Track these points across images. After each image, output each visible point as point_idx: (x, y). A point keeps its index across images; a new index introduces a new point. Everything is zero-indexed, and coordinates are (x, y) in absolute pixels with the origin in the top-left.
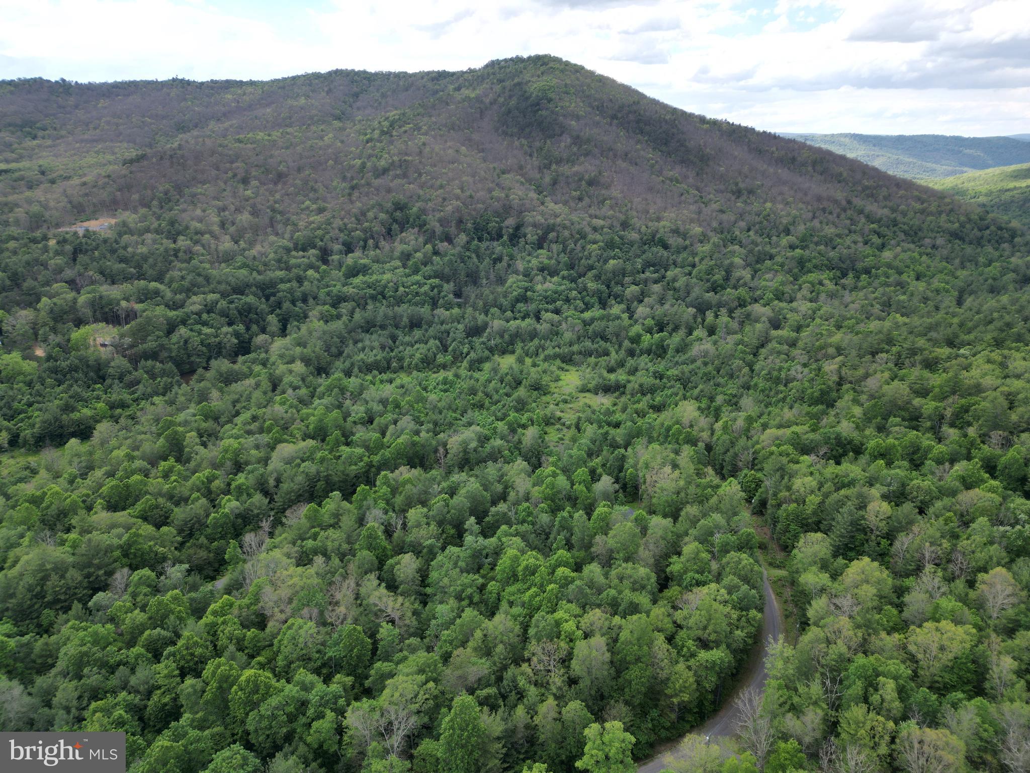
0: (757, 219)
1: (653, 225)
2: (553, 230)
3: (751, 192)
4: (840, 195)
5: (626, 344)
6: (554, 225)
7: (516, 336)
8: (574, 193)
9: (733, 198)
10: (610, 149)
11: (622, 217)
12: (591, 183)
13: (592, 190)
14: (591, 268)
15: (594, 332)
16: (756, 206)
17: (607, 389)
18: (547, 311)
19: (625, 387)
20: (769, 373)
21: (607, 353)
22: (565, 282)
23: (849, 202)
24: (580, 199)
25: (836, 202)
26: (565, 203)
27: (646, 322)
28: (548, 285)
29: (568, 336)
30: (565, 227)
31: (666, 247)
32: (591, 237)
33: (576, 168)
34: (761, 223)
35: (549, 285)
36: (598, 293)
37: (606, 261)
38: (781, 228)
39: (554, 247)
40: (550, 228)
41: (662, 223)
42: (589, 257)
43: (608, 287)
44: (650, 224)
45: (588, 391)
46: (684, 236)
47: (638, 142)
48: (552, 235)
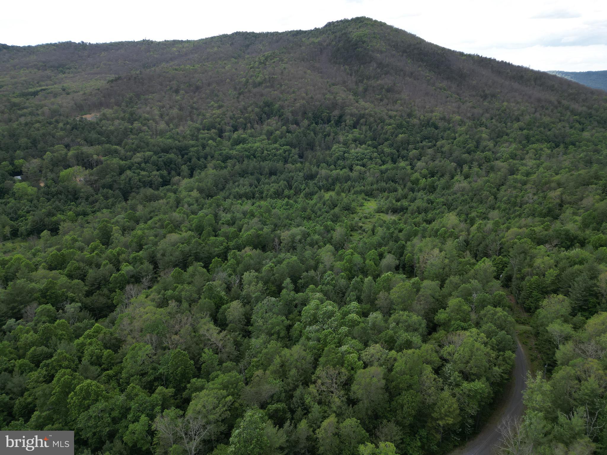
0: (498, 113)
1: (429, 115)
2: (363, 117)
3: (493, 96)
4: (553, 98)
5: (409, 184)
6: (364, 114)
7: (337, 180)
8: (377, 96)
9: (481, 100)
10: (402, 70)
11: (408, 111)
12: (388, 90)
13: (389, 95)
14: (387, 140)
15: (388, 177)
16: (497, 104)
17: (395, 211)
18: (357, 165)
19: (407, 209)
20: (508, 199)
21: (396, 190)
22: (369, 148)
23: (559, 103)
24: (381, 100)
25: (550, 102)
26: (372, 102)
27: (423, 171)
28: (358, 150)
29: (370, 179)
30: (371, 115)
31: (436, 128)
32: (387, 121)
33: (379, 82)
34: (500, 115)
35: (360, 150)
36: (391, 155)
37: (396, 136)
38: (514, 117)
39: (364, 128)
40: (362, 116)
41: (434, 114)
42: (386, 133)
43: (398, 151)
44: (426, 114)
45: (382, 212)
46: (449, 121)
47: (420, 66)
48: (362, 121)
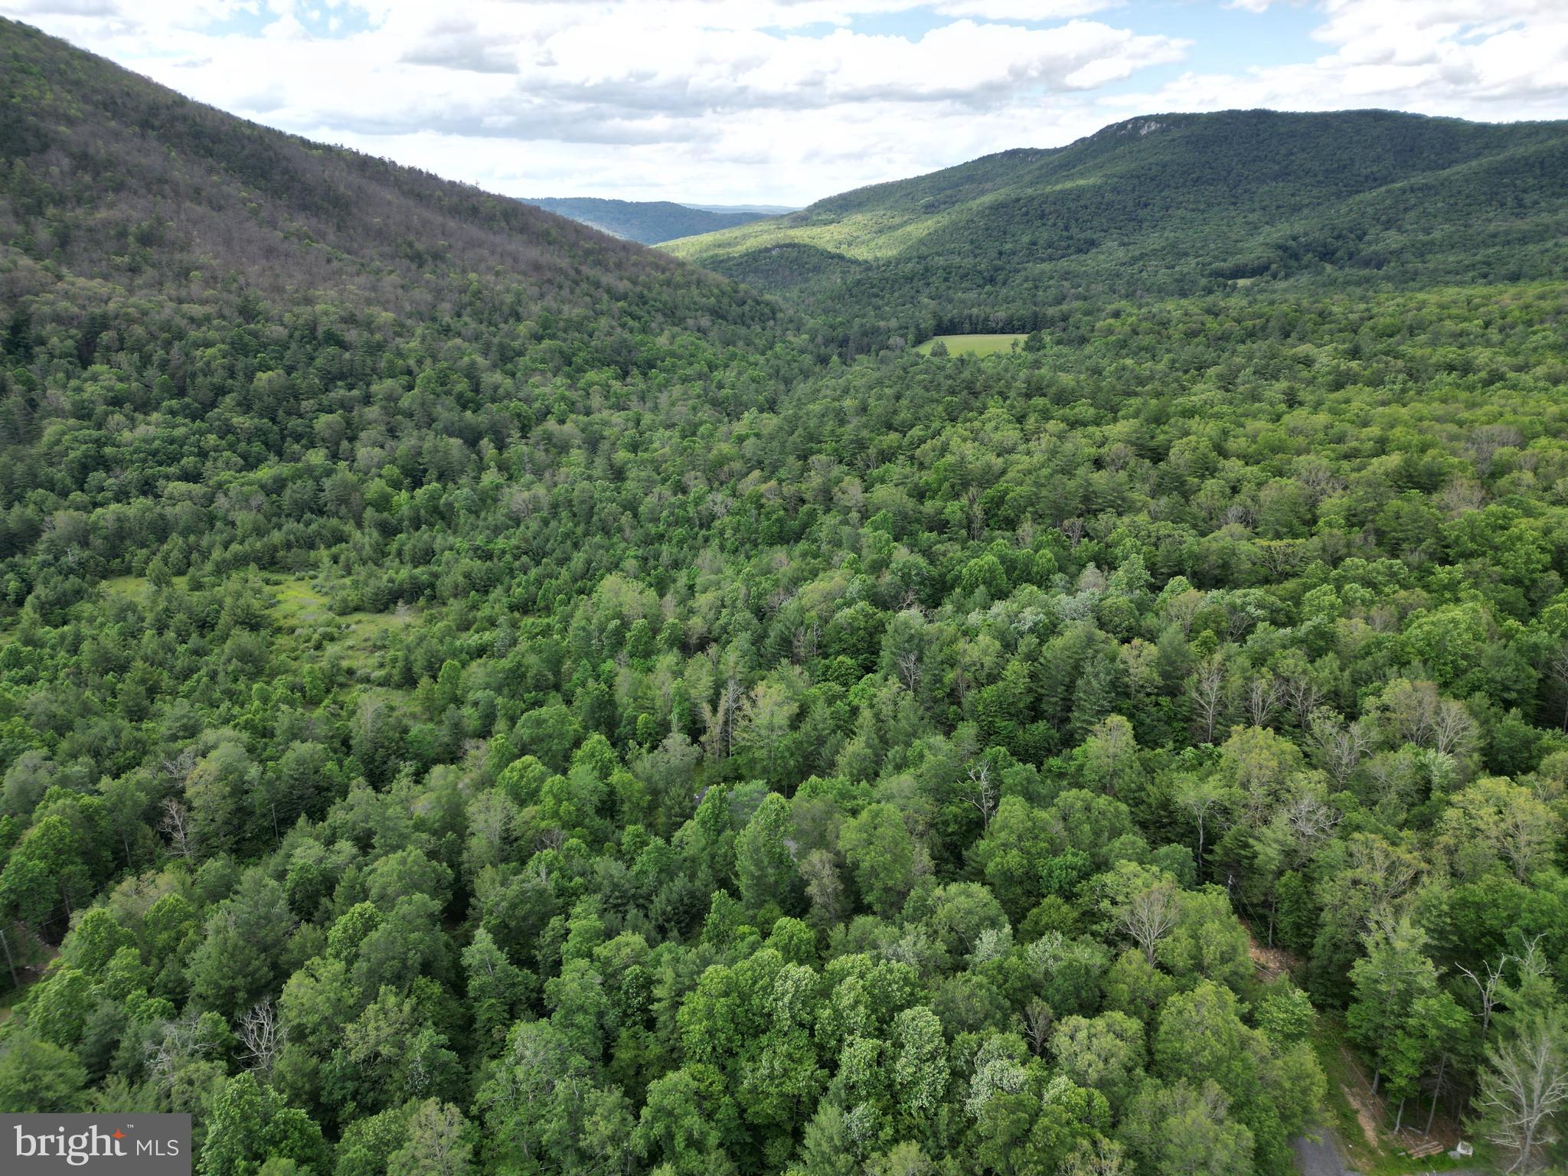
0: (466, 298)
1: (305, 312)
2: (105, 327)
3: (437, 256)
4: (564, 263)
5: (369, 513)
6: (104, 316)
7: (120, 538)
8: (118, 260)
9: (414, 267)
10: (162, 181)
11: (237, 300)
12: (146, 240)
13: (152, 252)
14: (221, 391)
15: (296, 502)
16: (454, 278)
17: (385, 603)
18: (168, 478)
19: (432, 586)
21: (340, 538)
22: (180, 420)
23: (578, 272)
24: (134, 270)
25: (560, 271)
26: (106, 277)
27: (384, 472)
28: (141, 430)
29: (244, 518)
30: (131, 321)
31: (343, 345)
32: (194, 334)
33: (102, 214)
34: (471, 304)
35: (150, 428)
36: (259, 433)
37: (250, 377)
38: (506, 310)
39: (122, 357)
40: (101, 323)
41: (319, 308)
42: (207, 371)
43: (273, 420)
44: (296, 310)
45: (357, 609)
46: (369, 325)
47: (211, 171)
48: (106, 337)
